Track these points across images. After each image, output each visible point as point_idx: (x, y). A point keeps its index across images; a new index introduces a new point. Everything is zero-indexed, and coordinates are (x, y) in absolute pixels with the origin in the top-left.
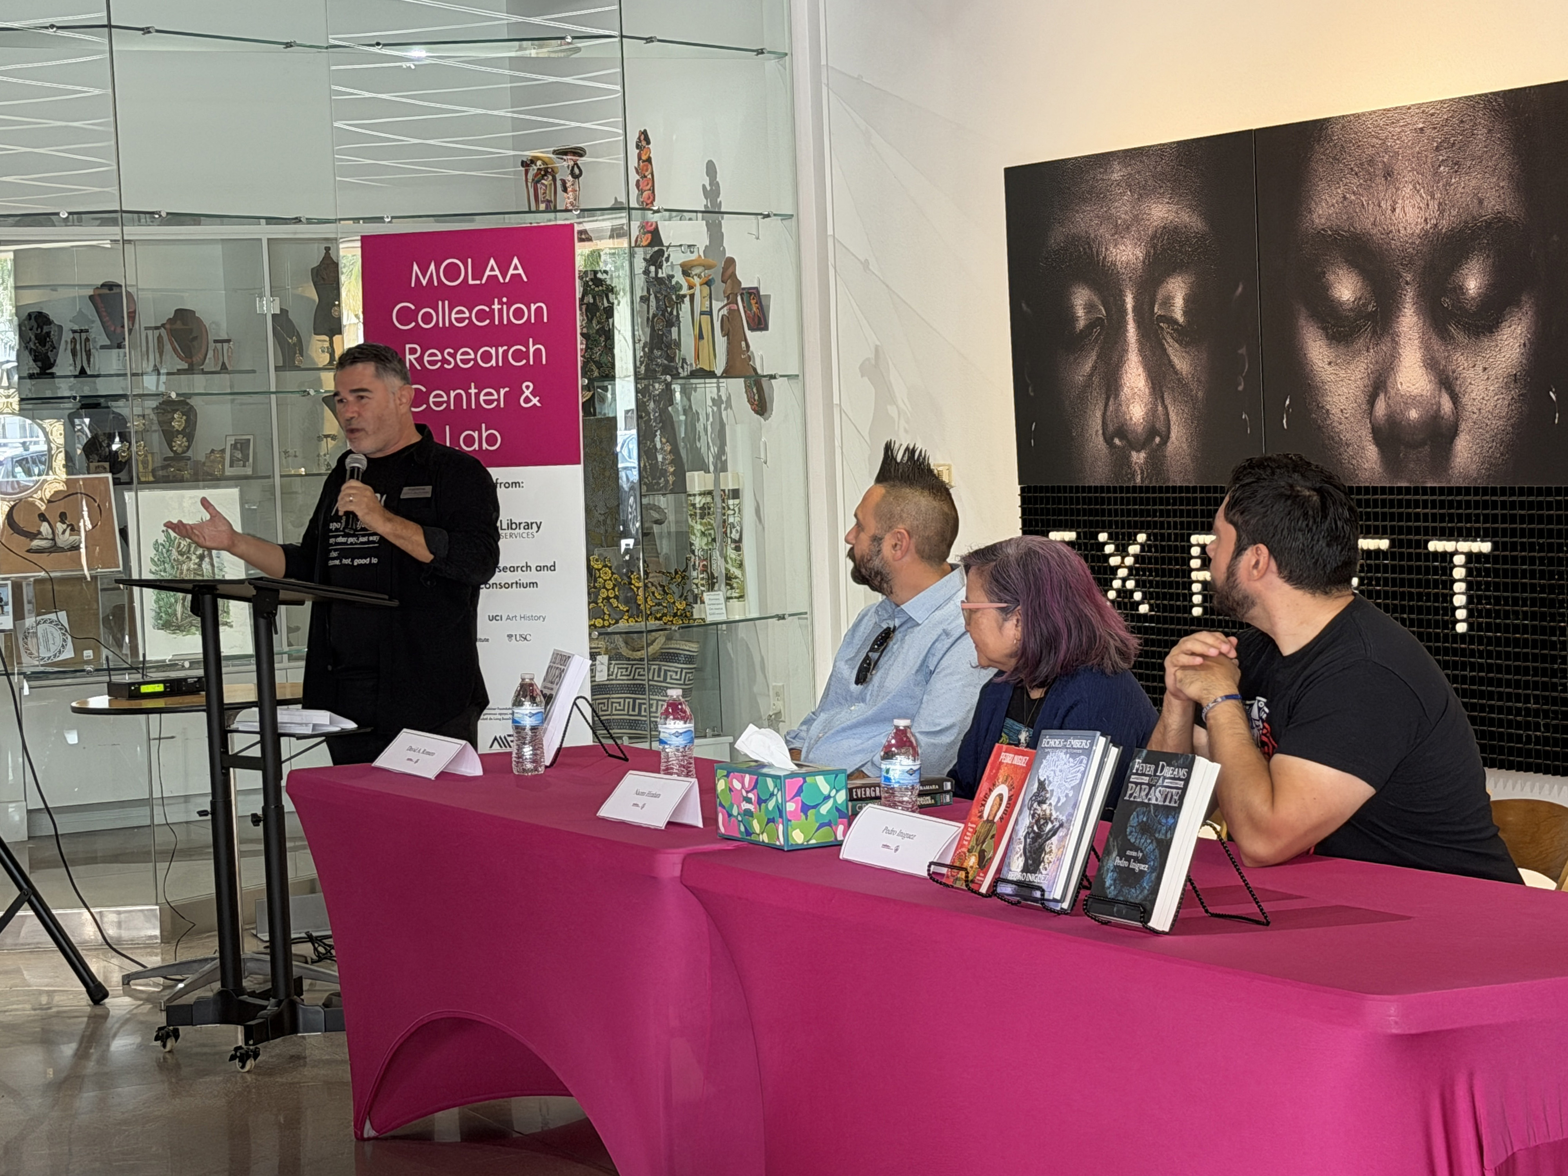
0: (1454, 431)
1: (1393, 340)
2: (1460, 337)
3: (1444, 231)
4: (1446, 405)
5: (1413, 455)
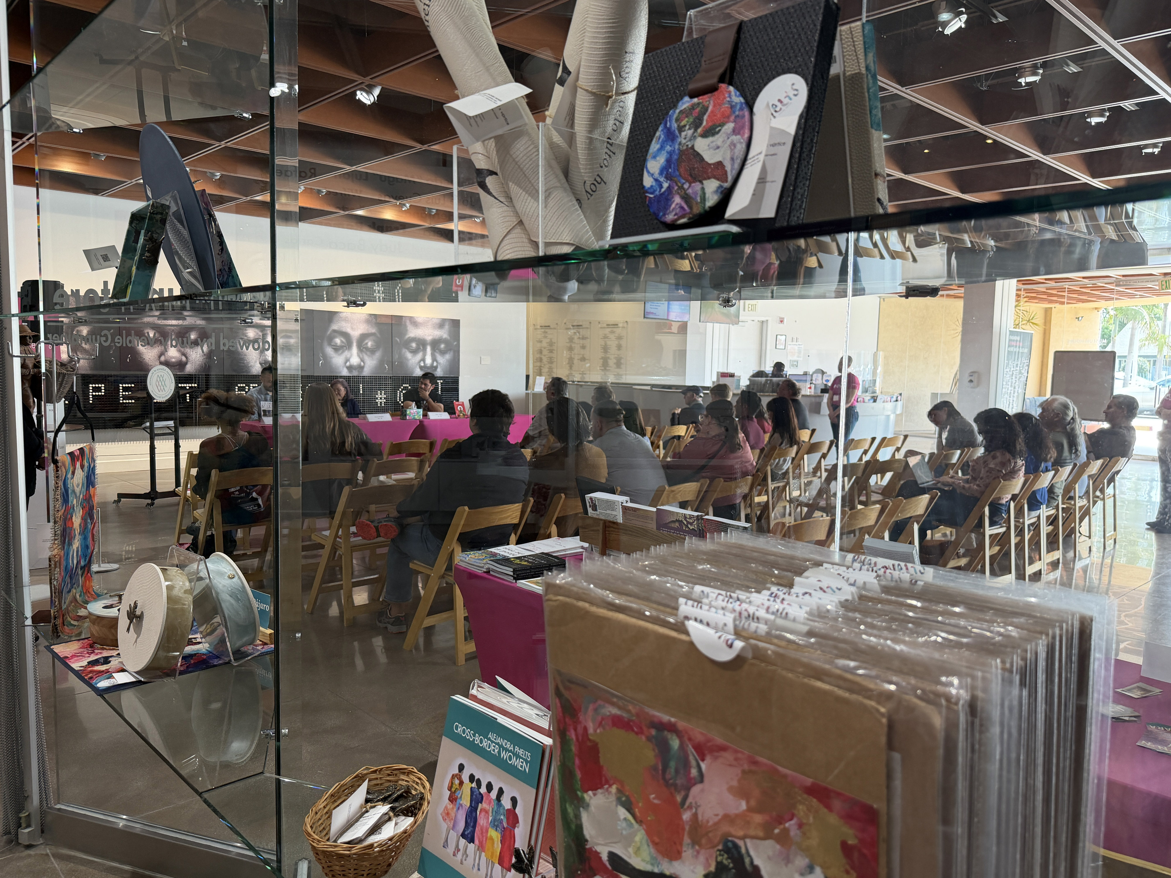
1: (167, 346)
2: (188, 346)
3: (184, 326)
4: (184, 359)
5: (173, 368)
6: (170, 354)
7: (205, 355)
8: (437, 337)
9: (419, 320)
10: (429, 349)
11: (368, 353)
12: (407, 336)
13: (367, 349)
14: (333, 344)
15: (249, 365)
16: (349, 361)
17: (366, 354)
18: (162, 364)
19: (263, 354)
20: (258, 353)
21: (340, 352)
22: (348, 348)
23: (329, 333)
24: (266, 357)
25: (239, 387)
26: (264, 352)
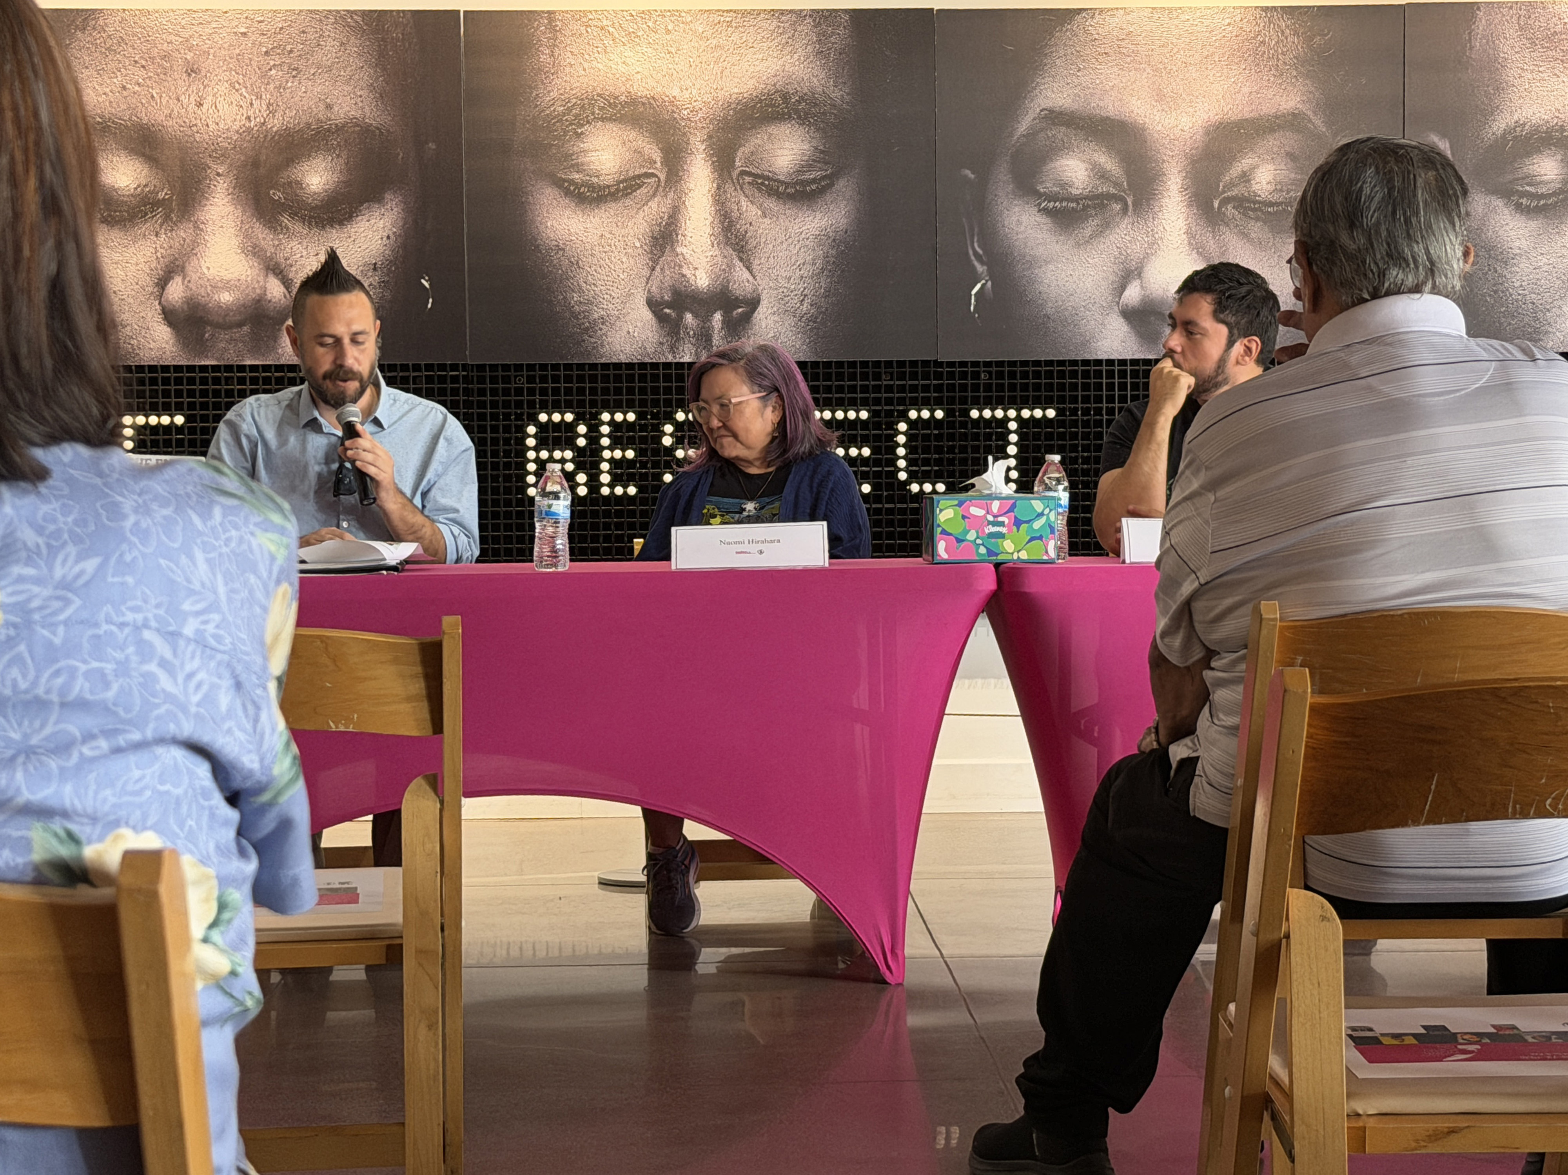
1: (197, 227)
2: (298, 227)
3: (275, 129)
4: (275, 289)
5: (223, 335)
6: (208, 268)
7: (375, 269)
11: (1256, 229)
13: (1247, 204)
14: (1046, 186)
15: (596, 316)
16: (1139, 275)
17: (1244, 235)
18: (169, 316)
19: (667, 257)
20: (640, 251)
21: (1088, 232)
22: (1137, 204)
23: (1024, 125)
24: (685, 271)
25: (542, 428)
26: (672, 246)
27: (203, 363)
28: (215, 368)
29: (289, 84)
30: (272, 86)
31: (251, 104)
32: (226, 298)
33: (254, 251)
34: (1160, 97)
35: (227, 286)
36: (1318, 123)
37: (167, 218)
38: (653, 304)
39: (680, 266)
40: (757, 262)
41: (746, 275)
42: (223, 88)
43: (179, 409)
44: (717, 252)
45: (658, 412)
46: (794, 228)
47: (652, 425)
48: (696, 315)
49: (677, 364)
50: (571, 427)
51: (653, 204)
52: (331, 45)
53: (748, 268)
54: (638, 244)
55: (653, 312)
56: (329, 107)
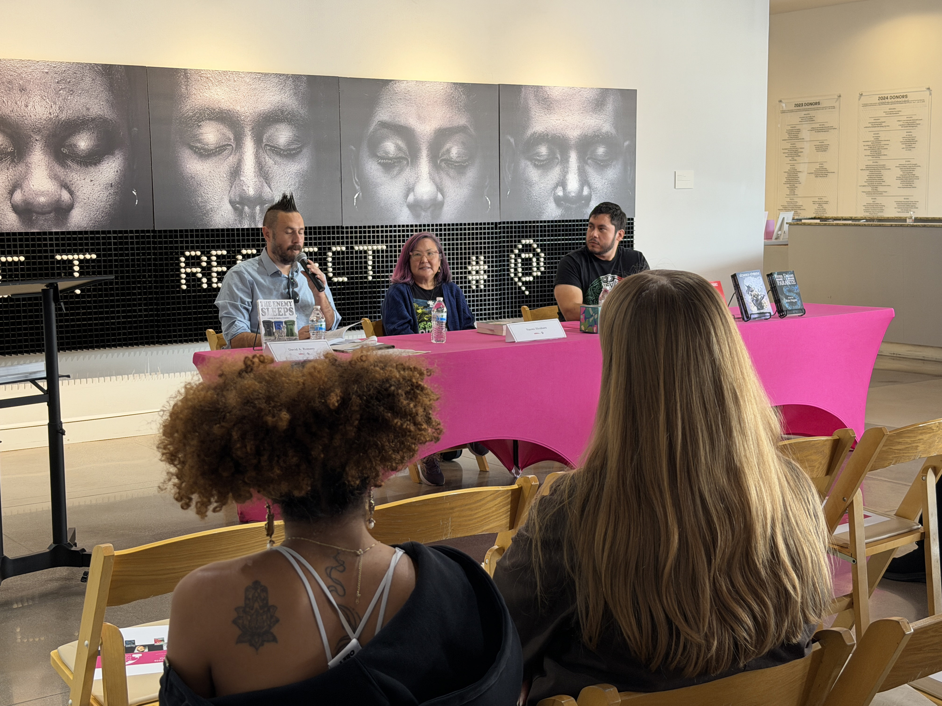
0: (71, 207)
1: (27, 166)
2: (75, 166)
3: (63, 119)
4: (65, 196)
5: (42, 218)
6: (33, 185)
7: (111, 186)
8: (590, 132)
9: (555, 94)
10: (573, 158)
11: (452, 172)
12: (529, 132)
13: (449, 162)
14: (380, 154)
15: (208, 208)
16: (413, 190)
17: (448, 175)
18: (15, 209)
19: (237, 182)
20: (226, 179)
21: (395, 172)
22: (412, 162)
23: (372, 129)
24: (244, 188)
25: (187, 258)
26: (239, 177)
27: (32, 231)
28: (39, 233)
29: (69, 98)
30: (61, 98)
31: (51, 107)
32: (42, 200)
33: (55, 177)
34: (419, 117)
35: (42, 194)
36: (472, 131)
37: (13, 161)
38: (232, 203)
39: (243, 186)
40: (273, 184)
41: (269, 190)
42: (38, 98)
43: (21, 253)
44: (257, 180)
45: (235, 250)
46: (287, 170)
47: (233, 256)
48: (249, 208)
49: (242, 229)
50: (198, 258)
51: (231, 158)
52: (88, 80)
53: (269, 187)
54: (225, 176)
55: (232, 206)
56: (88, 109)
